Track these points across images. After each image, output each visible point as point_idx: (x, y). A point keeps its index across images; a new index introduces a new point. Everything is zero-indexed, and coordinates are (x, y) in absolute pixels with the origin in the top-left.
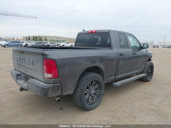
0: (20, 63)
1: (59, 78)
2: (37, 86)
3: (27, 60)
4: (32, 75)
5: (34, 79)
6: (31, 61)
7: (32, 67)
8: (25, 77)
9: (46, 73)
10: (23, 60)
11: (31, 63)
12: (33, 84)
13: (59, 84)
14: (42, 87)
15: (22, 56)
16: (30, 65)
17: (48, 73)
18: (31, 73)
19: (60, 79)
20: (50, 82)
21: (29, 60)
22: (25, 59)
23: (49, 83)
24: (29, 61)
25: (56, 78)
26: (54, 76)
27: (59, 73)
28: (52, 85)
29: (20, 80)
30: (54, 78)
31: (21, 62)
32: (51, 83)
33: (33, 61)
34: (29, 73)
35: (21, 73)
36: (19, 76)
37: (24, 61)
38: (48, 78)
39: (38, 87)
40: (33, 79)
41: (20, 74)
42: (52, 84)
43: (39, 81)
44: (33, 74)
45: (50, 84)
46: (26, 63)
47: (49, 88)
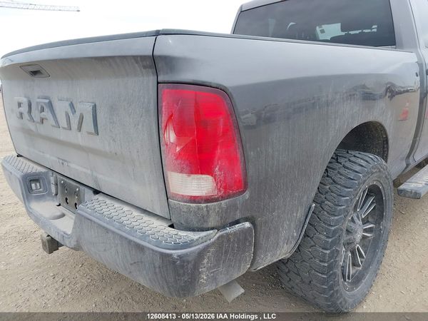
0: (32, 126)
1: (247, 195)
2: (130, 242)
3: (61, 108)
4: (96, 180)
5: (108, 201)
6: (85, 109)
7: (95, 142)
8: (64, 186)
9: (181, 172)
10: (42, 110)
11: (82, 118)
12: (107, 230)
13: (247, 225)
14: (163, 256)
15: (39, 89)
16: (80, 129)
17: (192, 172)
18: (89, 172)
19: (251, 197)
20: (204, 218)
21: (72, 106)
22: (50, 105)
23: (196, 225)
24: (74, 111)
25: (234, 195)
26: (225, 188)
27: (245, 169)
28: (214, 235)
29: (40, 198)
30: (223, 198)
31: (37, 119)
32: (211, 224)
33: (95, 108)
34: (78, 168)
35: (43, 170)
36: (36, 180)
37: (47, 114)
38: (194, 199)
39: (140, 248)
40: (100, 197)
41: (40, 174)
42: (212, 229)
43: (136, 213)
44: (100, 176)
45: (202, 230)
46: (57, 122)
47: (201, 254)
